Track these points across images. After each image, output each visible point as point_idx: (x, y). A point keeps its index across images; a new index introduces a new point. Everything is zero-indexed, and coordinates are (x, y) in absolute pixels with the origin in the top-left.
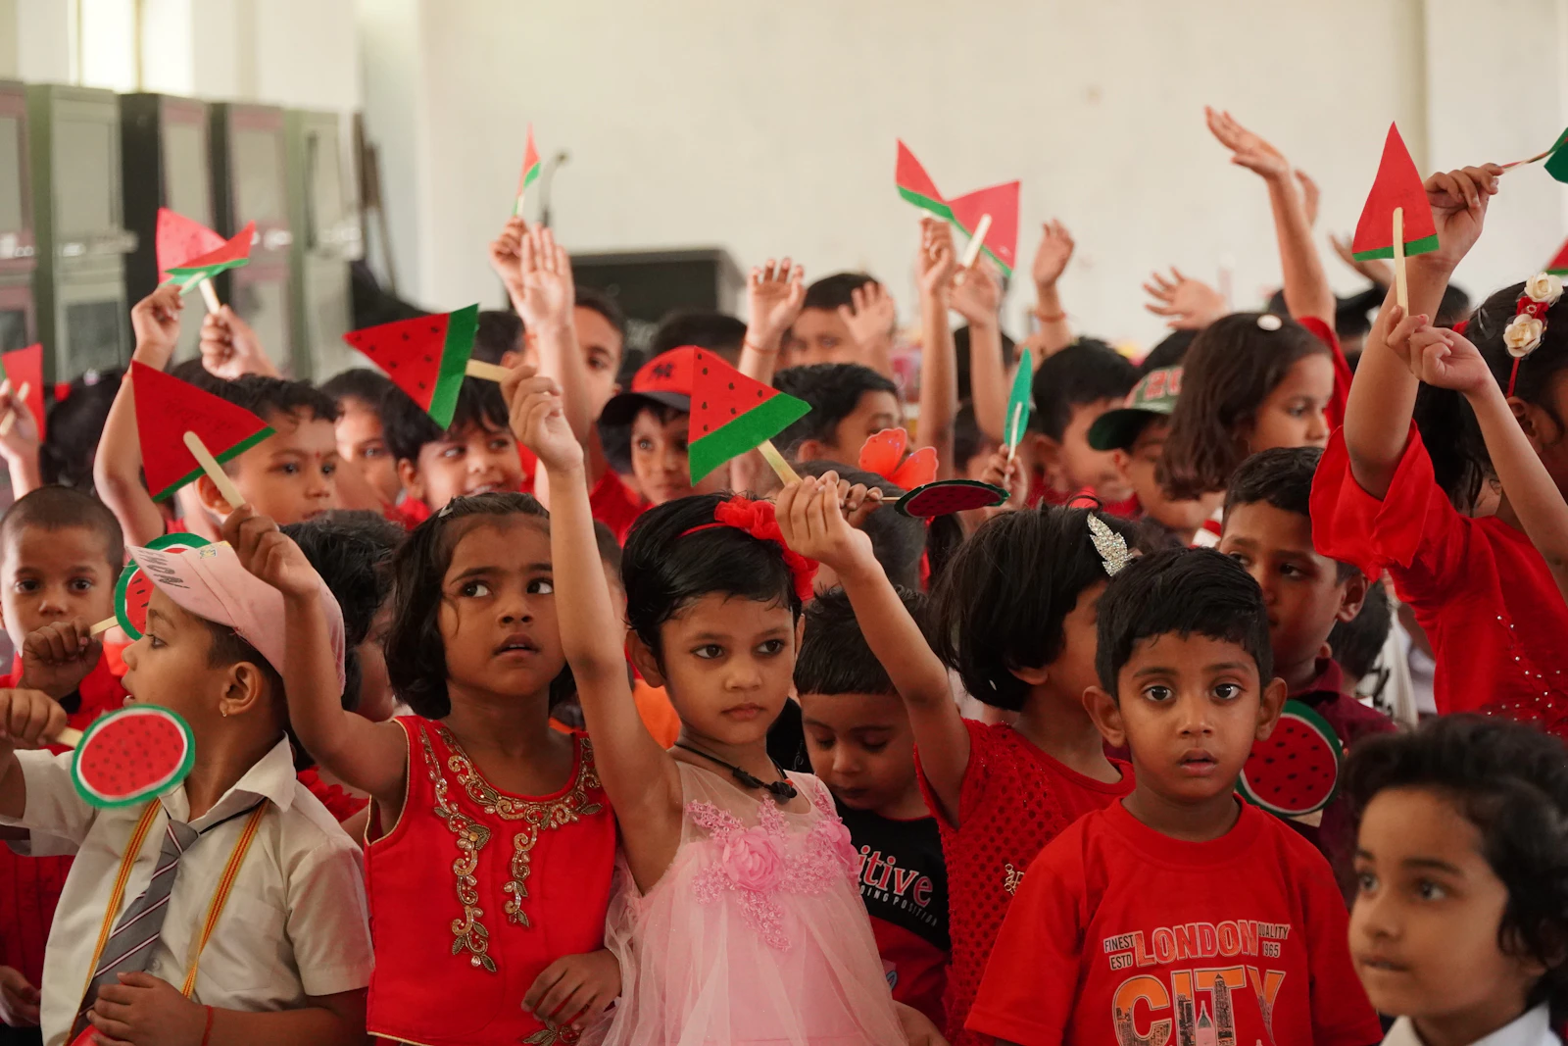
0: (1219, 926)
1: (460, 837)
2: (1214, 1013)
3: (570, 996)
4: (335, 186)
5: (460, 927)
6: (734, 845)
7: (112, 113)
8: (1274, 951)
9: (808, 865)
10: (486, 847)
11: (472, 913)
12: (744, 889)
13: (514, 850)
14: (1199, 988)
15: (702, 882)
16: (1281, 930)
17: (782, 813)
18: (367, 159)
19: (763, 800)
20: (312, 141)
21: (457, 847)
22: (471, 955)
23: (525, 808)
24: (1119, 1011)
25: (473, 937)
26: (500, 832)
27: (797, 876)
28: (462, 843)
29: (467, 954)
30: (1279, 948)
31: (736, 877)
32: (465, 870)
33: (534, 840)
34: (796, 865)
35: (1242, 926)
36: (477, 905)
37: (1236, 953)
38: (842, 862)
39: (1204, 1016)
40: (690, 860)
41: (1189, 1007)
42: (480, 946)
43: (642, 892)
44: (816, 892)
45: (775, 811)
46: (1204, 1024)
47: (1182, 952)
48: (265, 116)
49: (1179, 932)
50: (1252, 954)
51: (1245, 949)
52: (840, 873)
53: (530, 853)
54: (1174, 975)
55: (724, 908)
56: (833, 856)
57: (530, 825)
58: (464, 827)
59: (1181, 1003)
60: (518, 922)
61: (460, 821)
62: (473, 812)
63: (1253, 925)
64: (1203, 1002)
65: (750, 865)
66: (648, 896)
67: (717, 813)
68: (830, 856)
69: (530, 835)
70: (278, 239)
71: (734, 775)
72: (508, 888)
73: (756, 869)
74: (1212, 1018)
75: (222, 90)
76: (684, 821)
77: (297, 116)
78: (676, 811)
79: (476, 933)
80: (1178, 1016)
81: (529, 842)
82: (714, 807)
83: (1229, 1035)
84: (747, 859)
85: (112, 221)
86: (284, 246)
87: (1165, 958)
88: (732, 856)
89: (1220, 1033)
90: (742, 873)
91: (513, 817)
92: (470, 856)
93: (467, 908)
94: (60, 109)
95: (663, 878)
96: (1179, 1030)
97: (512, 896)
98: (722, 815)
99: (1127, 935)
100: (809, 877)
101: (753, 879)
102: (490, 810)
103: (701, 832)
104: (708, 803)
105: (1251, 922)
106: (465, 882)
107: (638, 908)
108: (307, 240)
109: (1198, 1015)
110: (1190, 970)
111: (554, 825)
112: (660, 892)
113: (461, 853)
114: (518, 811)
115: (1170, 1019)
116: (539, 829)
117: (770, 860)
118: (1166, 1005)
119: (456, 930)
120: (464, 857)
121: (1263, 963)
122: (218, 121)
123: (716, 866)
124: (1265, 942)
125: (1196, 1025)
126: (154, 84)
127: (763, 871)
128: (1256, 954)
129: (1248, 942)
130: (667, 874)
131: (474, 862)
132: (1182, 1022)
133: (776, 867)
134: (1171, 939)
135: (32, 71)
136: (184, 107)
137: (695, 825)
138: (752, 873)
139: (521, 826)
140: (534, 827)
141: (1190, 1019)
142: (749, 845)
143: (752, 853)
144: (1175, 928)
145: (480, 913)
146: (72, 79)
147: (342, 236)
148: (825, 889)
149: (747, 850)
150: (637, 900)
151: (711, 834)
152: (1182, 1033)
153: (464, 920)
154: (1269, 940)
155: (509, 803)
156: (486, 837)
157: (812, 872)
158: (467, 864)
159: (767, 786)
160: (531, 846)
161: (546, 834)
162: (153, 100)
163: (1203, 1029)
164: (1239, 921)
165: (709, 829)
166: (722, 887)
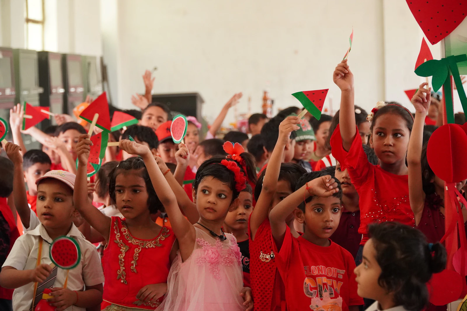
0: (327, 268)
1: (121, 248)
2: (328, 288)
3: (148, 295)
4: (95, 76)
5: (119, 272)
6: (208, 251)
7: (35, 56)
8: (341, 277)
9: (227, 258)
10: (128, 251)
11: (122, 268)
12: (210, 262)
13: (134, 252)
14: (324, 282)
15: (199, 260)
16: (343, 272)
17: (222, 243)
18: (104, 69)
19: (217, 240)
20: (89, 64)
21: (120, 251)
22: (121, 279)
23: (139, 242)
24: (306, 283)
25: (122, 275)
26: (132, 247)
27: (224, 260)
28: (121, 250)
29: (120, 279)
30: (342, 276)
31: (208, 259)
32: (121, 257)
33: (140, 250)
34: (224, 257)
35: (333, 269)
36: (124, 266)
37: (331, 276)
38: (236, 257)
39: (325, 289)
40: (196, 254)
41: (321, 287)
42: (124, 277)
43: (183, 262)
44: (229, 265)
45: (220, 243)
46: (325, 291)
47: (319, 273)
48: (77, 57)
49: (318, 268)
50: (335, 277)
51: (333, 275)
52: (235, 260)
53: (139, 254)
54: (317, 279)
55: (204, 267)
56: (234, 256)
57: (140, 246)
58: (123, 246)
59: (319, 286)
60: (134, 272)
61: (122, 244)
62: (125, 242)
63: (336, 270)
64: (325, 286)
65: (212, 256)
66: (184, 263)
67: (204, 242)
68: (233, 256)
69: (139, 249)
70: (80, 90)
71: (210, 232)
72: (132, 262)
73: (213, 257)
74: (328, 290)
75: (65, 50)
76: (195, 243)
77: (85, 57)
78: (193, 240)
79: (123, 274)
80: (318, 290)
81: (139, 251)
82: (204, 240)
83: (332, 294)
84: (211, 255)
85: (35, 85)
86: (82, 92)
87: (314, 274)
88: (208, 253)
89: (330, 294)
90: (209, 258)
91: (135, 244)
92: (123, 253)
93: (121, 267)
94: (21, 55)
95: (189, 258)
96: (319, 293)
97: (133, 265)
98: (205, 242)
99: (305, 266)
100: (227, 261)
101: (213, 260)
102: (130, 242)
103: (199, 246)
104: (202, 239)
105: (335, 268)
106: (121, 260)
107: (181, 266)
108: (88, 90)
109: (324, 289)
110: (321, 277)
111: (147, 247)
112: (187, 262)
113: (121, 252)
114: (137, 243)
115: (316, 290)
116: (142, 248)
117: (217, 255)
118: (315, 286)
119: (118, 273)
120: (122, 254)
121: (337, 280)
122: (64, 59)
123: (203, 256)
124: (339, 274)
125: (323, 292)
126: (47, 49)
127: (215, 258)
128: (336, 277)
129: (334, 274)
130: (190, 258)
131: (124, 255)
132: (320, 291)
133: (219, 257)
134: (316, 269)
135: (14, 45)
136: (55, 55)
137: (198, 245)
138: (212, 258)
139: (137, 246)
140: (141, 247)
141: (322, 290)
142: (212, 251)
143: (213, 253)
144: (317, 266)
145: (124, 268)
146: (25, 47)
147: (97, 90)
148: (231, 265)
149: (211, 253)
150: (181, 264)
151: (202, 247)
152: (320, 294)
153: (120, 270)
154: (340, 274)
155: (135, 240)
156: (128, 249)
157: (228, 259)
158: (122, 255)
159: (219, 236)
160: (139, 252)
161: (144, 249)
162: (47, 53)
163: (325, 293)
164: (333, 268)
165: (202, 246)
166: (204, 261)
